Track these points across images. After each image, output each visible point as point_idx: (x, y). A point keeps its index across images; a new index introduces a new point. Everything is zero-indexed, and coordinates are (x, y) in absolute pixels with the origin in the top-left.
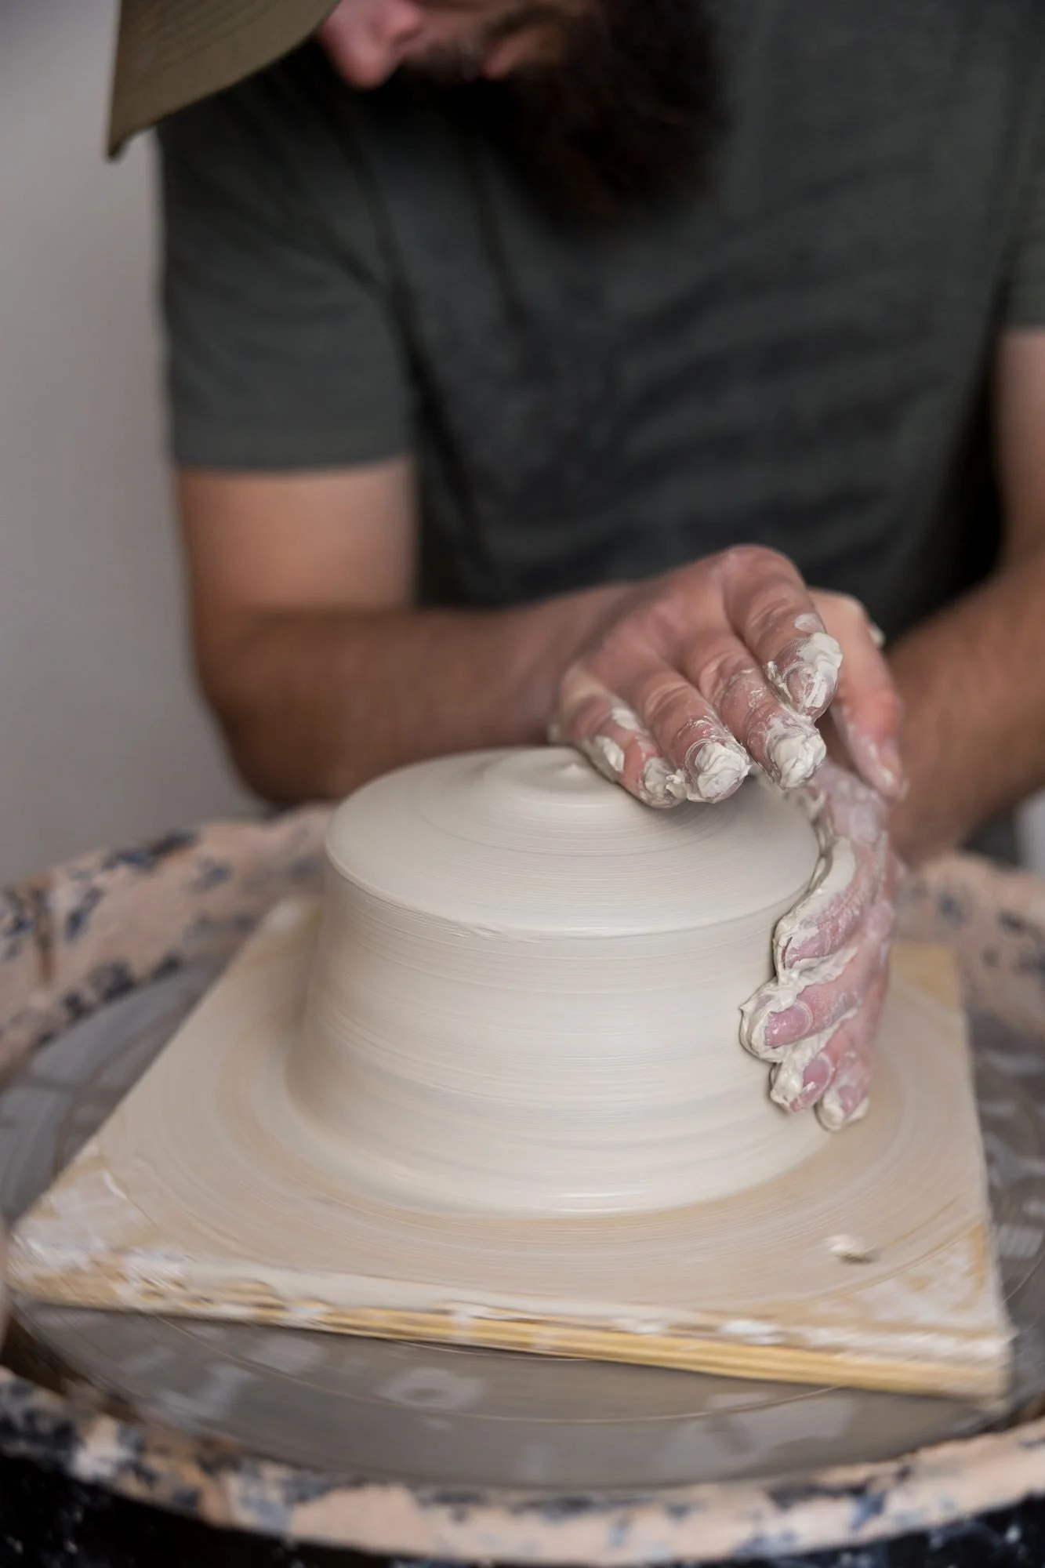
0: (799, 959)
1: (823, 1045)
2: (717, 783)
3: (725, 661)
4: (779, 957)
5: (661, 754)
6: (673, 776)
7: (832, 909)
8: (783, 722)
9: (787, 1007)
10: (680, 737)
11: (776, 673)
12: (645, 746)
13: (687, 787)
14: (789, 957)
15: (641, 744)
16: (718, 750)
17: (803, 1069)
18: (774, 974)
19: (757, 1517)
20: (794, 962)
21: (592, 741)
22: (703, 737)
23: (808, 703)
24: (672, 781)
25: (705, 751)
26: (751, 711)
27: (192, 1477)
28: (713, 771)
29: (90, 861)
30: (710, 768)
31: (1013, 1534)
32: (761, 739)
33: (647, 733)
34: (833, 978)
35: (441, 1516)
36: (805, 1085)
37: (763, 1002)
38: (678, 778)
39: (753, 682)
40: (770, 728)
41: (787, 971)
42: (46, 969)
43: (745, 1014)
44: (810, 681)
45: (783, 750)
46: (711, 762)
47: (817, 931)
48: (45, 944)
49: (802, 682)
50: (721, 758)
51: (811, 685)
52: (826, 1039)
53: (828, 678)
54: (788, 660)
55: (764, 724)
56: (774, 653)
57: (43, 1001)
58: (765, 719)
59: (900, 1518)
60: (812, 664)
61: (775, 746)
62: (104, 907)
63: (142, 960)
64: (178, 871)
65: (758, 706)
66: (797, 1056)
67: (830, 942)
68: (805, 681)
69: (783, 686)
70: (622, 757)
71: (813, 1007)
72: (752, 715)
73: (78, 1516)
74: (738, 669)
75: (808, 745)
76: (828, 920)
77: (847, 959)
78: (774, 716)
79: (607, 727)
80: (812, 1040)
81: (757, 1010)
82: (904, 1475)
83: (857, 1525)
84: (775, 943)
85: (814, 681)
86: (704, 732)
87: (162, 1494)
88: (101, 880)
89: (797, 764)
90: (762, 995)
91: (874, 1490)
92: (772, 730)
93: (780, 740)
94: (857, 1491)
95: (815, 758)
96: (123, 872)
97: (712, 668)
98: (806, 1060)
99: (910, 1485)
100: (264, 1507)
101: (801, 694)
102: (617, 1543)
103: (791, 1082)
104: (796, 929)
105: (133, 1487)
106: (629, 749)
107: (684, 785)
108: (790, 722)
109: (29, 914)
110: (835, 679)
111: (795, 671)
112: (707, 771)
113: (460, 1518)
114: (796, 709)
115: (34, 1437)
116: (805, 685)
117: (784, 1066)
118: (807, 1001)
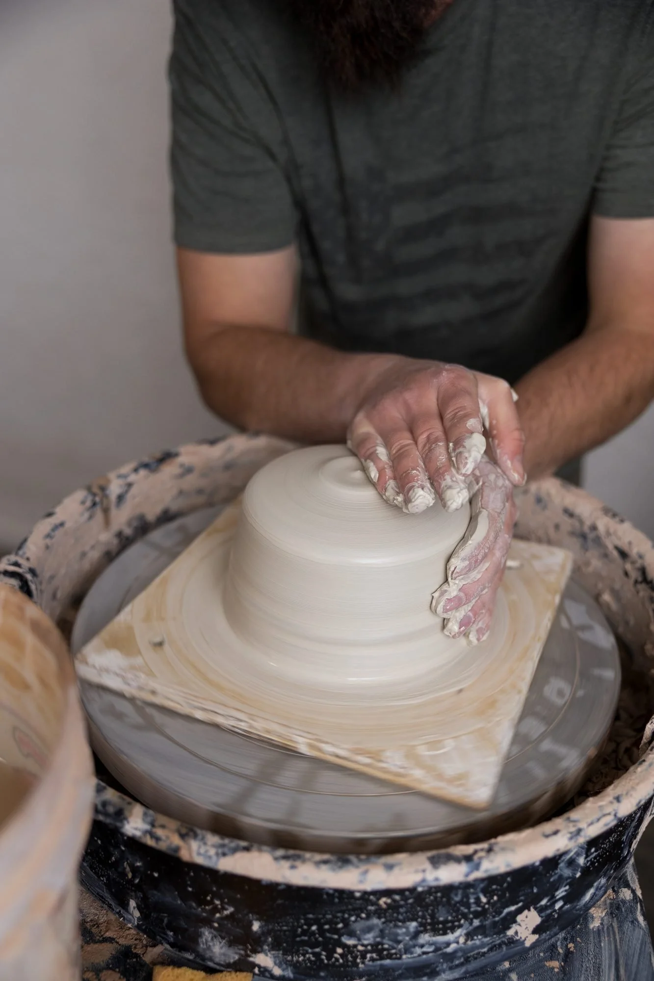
0: (458, 576)
1: (470, 608)
2: (417, 508)
3: (431, 434)
4: (450, 575)
5: (395, 478)
6: (398, 497)
7: (476, 551)
8: (451, 479)
9: (454, 595)
10: (404, 477)
11: (453, 450)
12: (388, 472)
13: (403, 504)
14: (454, 576)
15: (387, 471)
16: (420, 492)
17: (460, 621)
18: (446, 580)
19: (424, 871)
20: (457, 577)
21: (366, 460)
22: (414, 482)
23: (463, 471)
24: (397, 499)
25: (414, 491)
26: (437, 468)
27: (175, 840)
28: (416, 503)
29: (126, 469)
30: (415, 500)
32: (440, 484)
33: (391, 464)
34: (476, 580)
35: (285, 866)
36: (460, 628)
37: (443, 593)
38: (400, 498)
39: (441, 451)
40: (445, 480)
41: (453, 581)
42: (107, 522)
43: (434, 598)
44: (466, 461)
45: (449, 494)
46: (416, 498)
47: (468, 563)
48: (106, 511)
49: (463, 461)
50: (421, 497)
51: (466, 463)
52: (472, 605)
53: (475, 461)
54: (458, 446)
55: (442, 477)
56: (454, 439)
57: (106, 538)
58: (443, 474)
59: (486, 871)
60: (469, 451)
61: (445, 491)
62: (134, 490)
63: (152, 514)
64: (169, 470)
65: (441, 466)
66: (457, 614)
67: (474, 566)
68: (464, 461)
69: (454, 459)
70: (378, 475)
71: (466, 595)
72: (438, 470)
74: (437, 440)
75: (460, 494)
76: (473, 557)
77: (484, 569)
78: (447, 474)
79: (372, 456)
80: (465, 607)
81: (440, 597)
82: (490, 850)
83: (467, 875)
84: (448, 568)
85: (468, 461)
86: (416, 479)
87: (163, 846)
88: (132, 478)
89: (454, 503)
90: (443, 589)
91: (476, 858)
92: (445, 481)
93: (448, 488)
94: (468, 858)
95: (463, 501)
96: (143, 472)
97: (424, 436)
98: (462, 617)
99: (492, 855)
100: (207, 856)
101: (461, 466)
102: (362, 881)
103: (454, 627)
104: (458, 563)
105: (149, 841)
106: (381, 471)
107: (402, 502)
108: (454, 479)
109: (97, 499)
110: (479, 461)
111: (460, 453)
112: (414, 502)
113: (293, 867)
114: (458, 473)
115: (105, 814)
116: (464, 462)
117: (451, 620)
118: (464, 593)
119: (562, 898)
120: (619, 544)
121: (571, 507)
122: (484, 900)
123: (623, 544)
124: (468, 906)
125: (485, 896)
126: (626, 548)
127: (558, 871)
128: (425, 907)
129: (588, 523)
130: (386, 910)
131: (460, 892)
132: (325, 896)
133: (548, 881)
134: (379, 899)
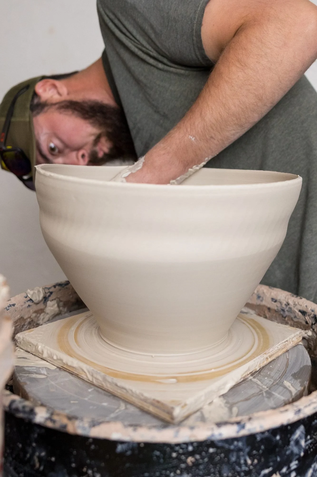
19: (212, 429)
27: (65, 421)
31: (278, 438)
35: (130, 430)
59: (249, 430)
73: (36, 436)
82: (250, 419)
83: (238, 432)
87: (57, 426)
91: (242, 423)
94: (238, 423)
99: (251, 421)
100: (84, 428)
102: (176, 436)
105: (50, 424)
113: (135, 430)
115: (24, 412)
119: (295, 470)
120: (301, 309)
121: (275, 297)
122: (249, 462)
123: (303, 308)
124: (240, 465)
125: (250, 459)
126: (305, 310)
127: (290, 447)
128: (215, 465)
129: (285, 302)
130: (191, 467)
131: (235, 454)
132: (155, 458)
133: (285, 454)
134: (187, 458)
